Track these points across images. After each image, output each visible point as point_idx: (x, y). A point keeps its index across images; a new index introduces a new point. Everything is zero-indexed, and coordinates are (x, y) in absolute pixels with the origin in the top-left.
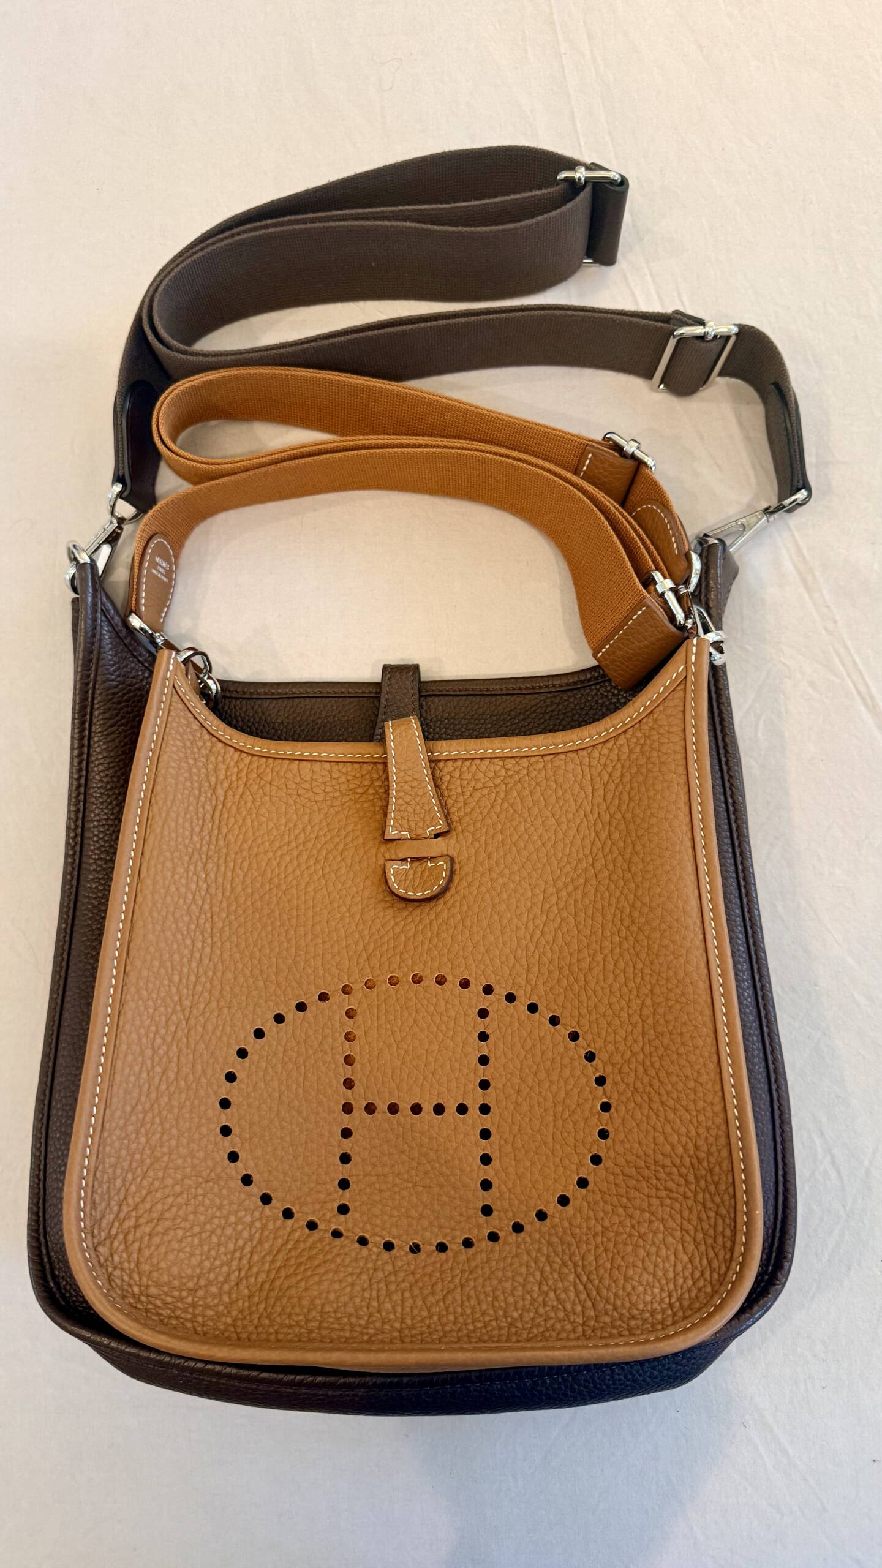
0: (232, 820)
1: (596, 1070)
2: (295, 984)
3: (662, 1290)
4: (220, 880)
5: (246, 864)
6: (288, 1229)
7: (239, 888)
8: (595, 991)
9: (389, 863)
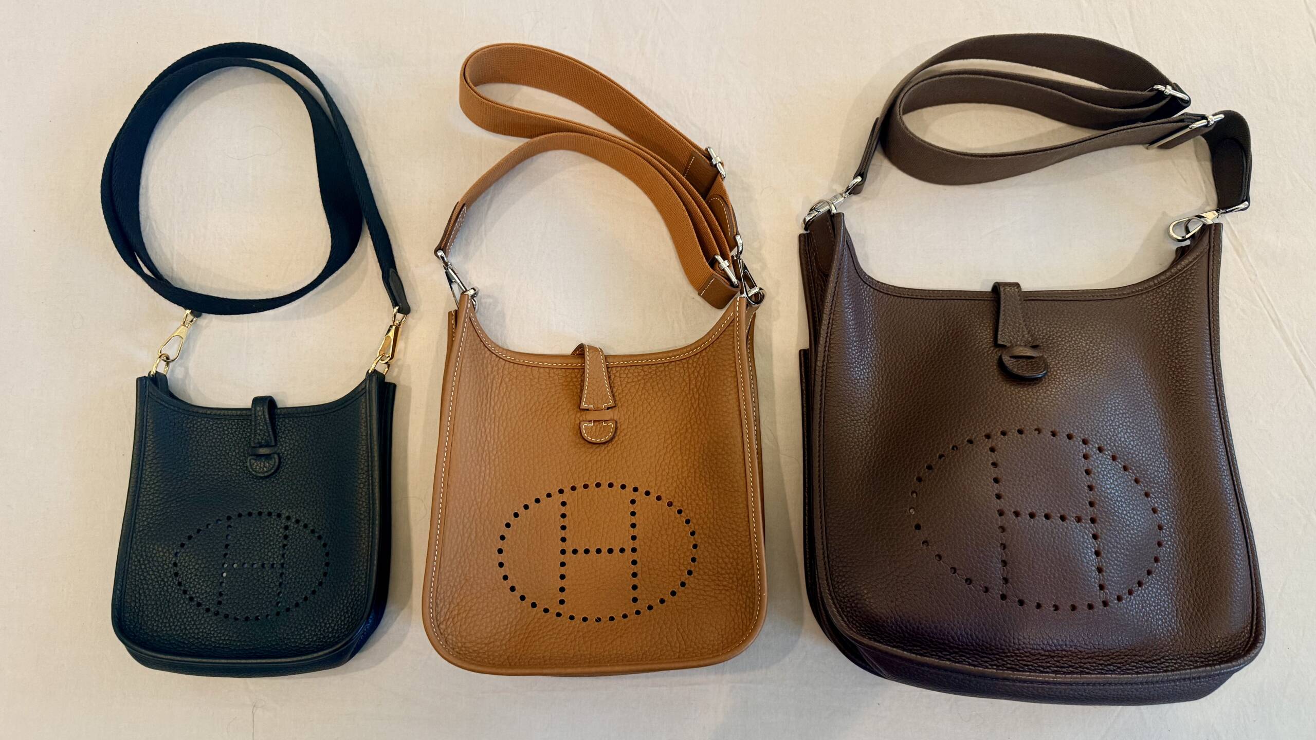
0: (496, 398)
1: (691, 528)
2: (534, 489)
3: (719, 634)
4: (492, 433)
5: (505, 424)
6: (534, 613)
7: (502, 438)
8: (690, 488)
9: (582, 423)
